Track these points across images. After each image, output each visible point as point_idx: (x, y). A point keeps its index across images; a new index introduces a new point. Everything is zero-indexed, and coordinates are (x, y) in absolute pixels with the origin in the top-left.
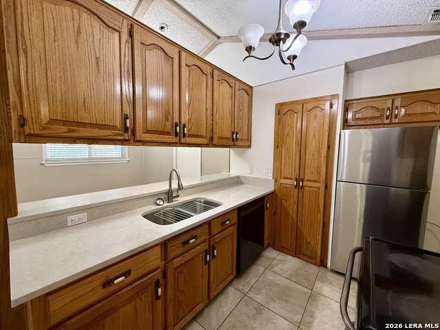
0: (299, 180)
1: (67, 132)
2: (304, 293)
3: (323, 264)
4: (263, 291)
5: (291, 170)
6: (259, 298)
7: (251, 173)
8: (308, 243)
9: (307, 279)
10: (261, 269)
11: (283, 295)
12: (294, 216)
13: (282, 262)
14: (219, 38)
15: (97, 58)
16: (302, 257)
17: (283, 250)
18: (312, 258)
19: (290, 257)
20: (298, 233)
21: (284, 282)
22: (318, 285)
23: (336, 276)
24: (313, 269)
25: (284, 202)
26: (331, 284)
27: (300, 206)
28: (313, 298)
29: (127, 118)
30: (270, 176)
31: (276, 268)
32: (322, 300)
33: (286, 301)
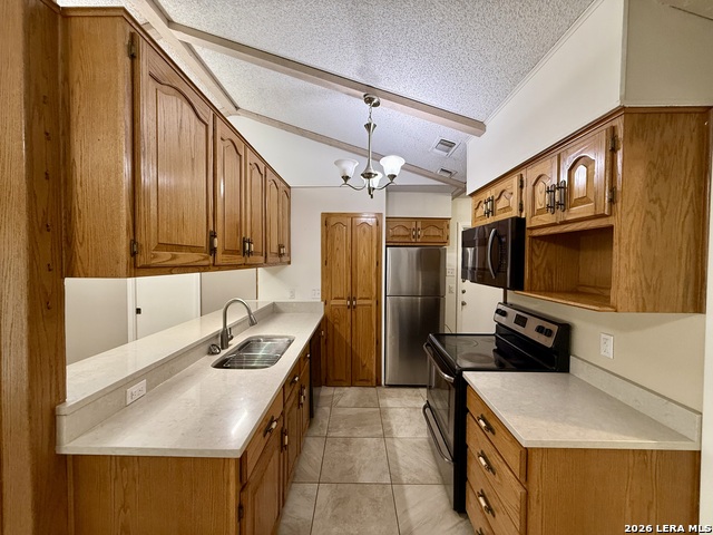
0: (352, 298)
1: (171, 260)
2: (374, 412)
3: (378, 384)
4: (341, 426)
5: (341, 289)
6: (341, 433)
7: (293, 296)
8: (364, 366)
9: (371, 400)
10: (327, 409)
11: (360, 421)
12: (349, 340)
13: (341, 395)
14: (237, 108)
15: (193, 159)
16: (357, 384)
17: (338, 383)
18: (368, 381)
19: (346, 389)
20: (353, 358)
21: (354, 411)
22: (382, 402)
23: (391, 389)
24: (371, 391)
25: (336, 326)
26: (390, 396)
27: (354, 328)
28: (383, 413)
29: (215, 237)
30: (318, 298)
31: (340, 403)
32: (391, 411)
33: (365, 425)
